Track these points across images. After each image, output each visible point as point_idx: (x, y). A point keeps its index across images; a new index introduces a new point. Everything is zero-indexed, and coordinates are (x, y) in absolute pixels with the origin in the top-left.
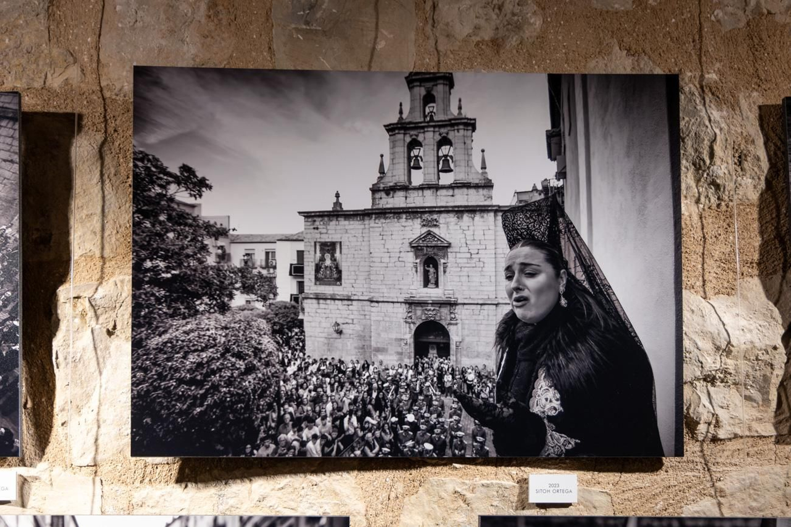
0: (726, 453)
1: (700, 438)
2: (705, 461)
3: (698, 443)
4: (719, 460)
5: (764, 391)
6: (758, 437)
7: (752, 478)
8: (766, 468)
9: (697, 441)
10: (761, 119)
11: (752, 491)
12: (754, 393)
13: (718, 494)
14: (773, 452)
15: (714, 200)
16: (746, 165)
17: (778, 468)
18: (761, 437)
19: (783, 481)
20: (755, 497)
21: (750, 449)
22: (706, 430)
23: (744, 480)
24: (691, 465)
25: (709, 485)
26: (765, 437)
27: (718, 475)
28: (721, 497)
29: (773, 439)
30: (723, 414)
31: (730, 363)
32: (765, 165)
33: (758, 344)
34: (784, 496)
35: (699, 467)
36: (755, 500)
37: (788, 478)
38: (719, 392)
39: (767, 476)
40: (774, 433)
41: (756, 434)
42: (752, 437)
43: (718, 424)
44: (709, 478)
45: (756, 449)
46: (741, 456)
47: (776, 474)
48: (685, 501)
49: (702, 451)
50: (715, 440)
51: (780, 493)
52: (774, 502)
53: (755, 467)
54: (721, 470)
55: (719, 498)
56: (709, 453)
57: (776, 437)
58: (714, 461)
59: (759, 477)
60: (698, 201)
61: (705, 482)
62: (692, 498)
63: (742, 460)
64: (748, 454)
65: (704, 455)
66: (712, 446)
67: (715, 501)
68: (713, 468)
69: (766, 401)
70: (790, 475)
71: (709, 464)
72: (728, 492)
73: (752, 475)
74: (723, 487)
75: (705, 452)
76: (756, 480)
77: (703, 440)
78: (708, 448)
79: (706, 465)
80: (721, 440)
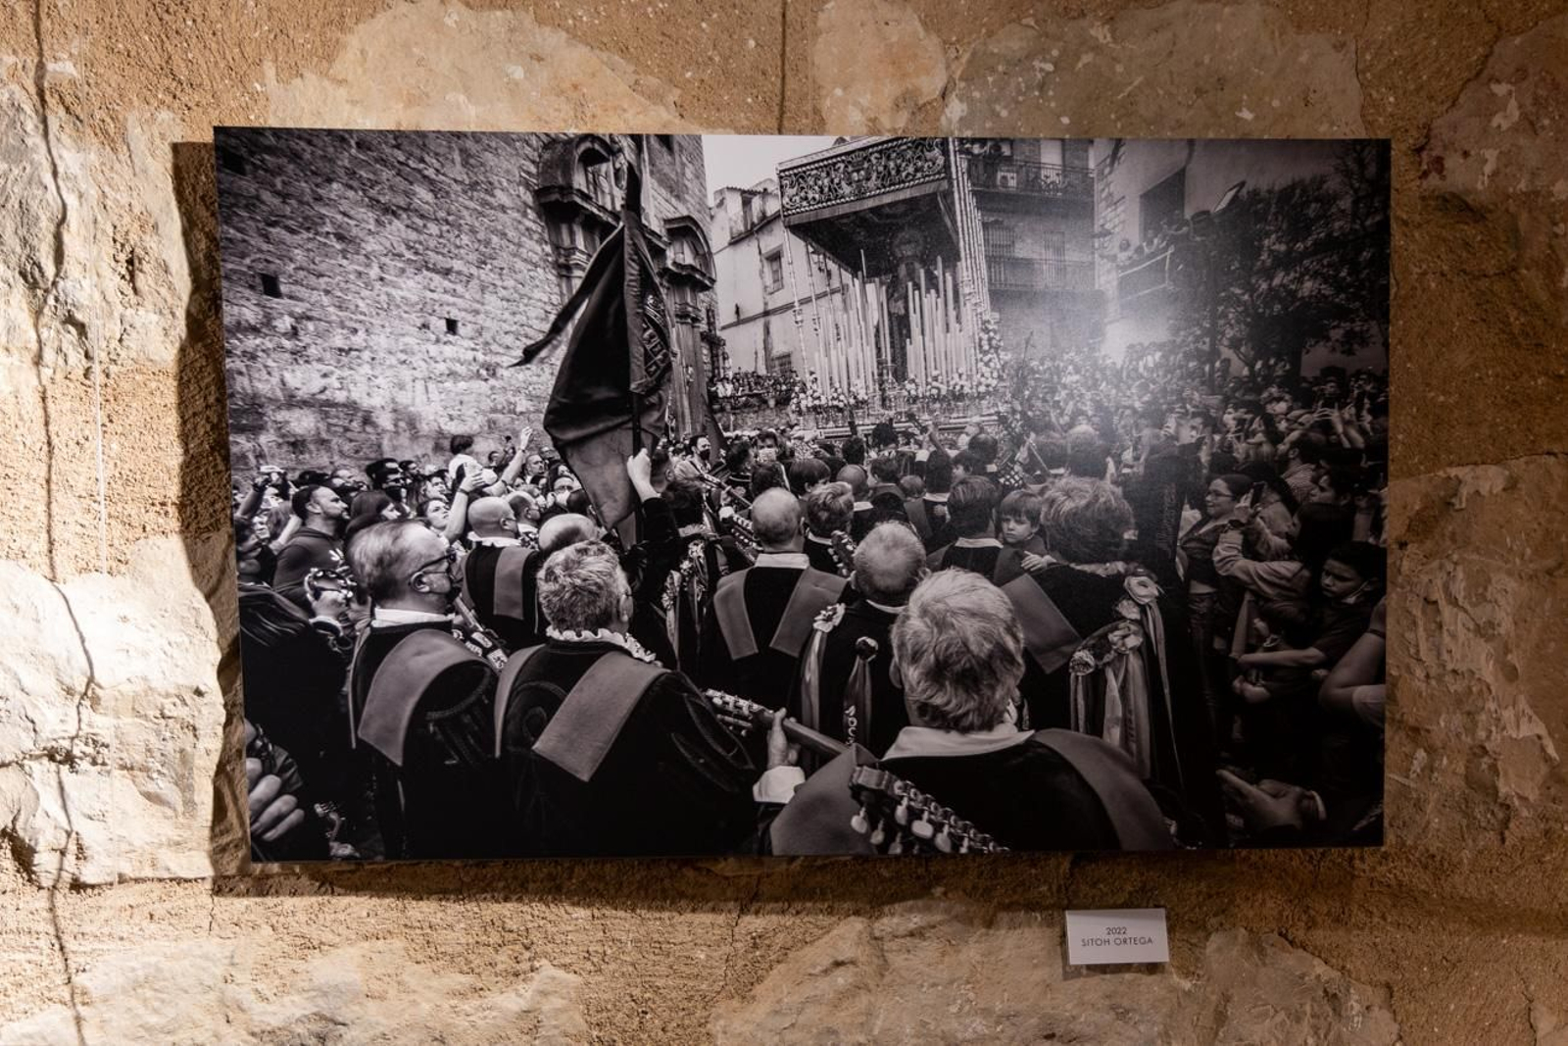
0: (104, 914)
1: (47, 882)
2: (57, 930)
3: (44, 893)
4: (87, 928)
5: (184, 783)
6: (171, 880)
7: (150, 964)
8: (184, 945)
9: (40, 888)
10: (178, 175)
11: (149, 993)
12: (164, 787)
13: (78, 999)
14: (205, 912)
15: (76, 358)
16: (141, 281)
17: (212, 945)
18: (179, 881)
19: (219, 971)
20: (157, 1004)
21: (157, 905)
22: (57, 866)
23: (133, 970)
24: (25, 940)
25: (60, 979)
26: (187, 881)
27: (82, 960)
28: (84, 1004)
29: (208, 885)
30: (90, 833)
31: (102, 724)
32: (183, 282)
33: (158, 683)
34: (222, 1002)
35: (43, 943)
36: (156, 1011)
37: (233, 964)
38: (83, 784)
39: (186, 963)
40: (208, 871)
41: (166, 875)
42: (160, 880)
43: (81, 853)
44: (60, 966)
45: (168, 905)
46: (137, 919)
47: (206, 957)
48: (8, 1014)
49: (51, 910)
50: (77, 886)
51: (212, 996)
52: (198, 1015)
53: (164, 943)
54: (88, 949)
55: (80, 1008)
56: (67, 915)
57: (214, 882)
58: (76, 930)
59: (165, 965)
60: (38, 360)
61: (51, 974)
62: (23, 1006)
63: (136, 929)
64: (151, 916)
65: (55, 917)
66: (74, 897)
67: (69, 1013)
68: (71, 945)
69: (190, 804)
70: (236, 960)
71: (65, 937)
72: (95, 994)
73: (153, 960)
74: (88, 984)
75: (59, 912)
76: (159, 970)
77: (54, 887)
78: (66, 901)
79: (58, 938)
80: (93, 887)
